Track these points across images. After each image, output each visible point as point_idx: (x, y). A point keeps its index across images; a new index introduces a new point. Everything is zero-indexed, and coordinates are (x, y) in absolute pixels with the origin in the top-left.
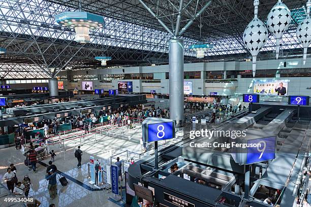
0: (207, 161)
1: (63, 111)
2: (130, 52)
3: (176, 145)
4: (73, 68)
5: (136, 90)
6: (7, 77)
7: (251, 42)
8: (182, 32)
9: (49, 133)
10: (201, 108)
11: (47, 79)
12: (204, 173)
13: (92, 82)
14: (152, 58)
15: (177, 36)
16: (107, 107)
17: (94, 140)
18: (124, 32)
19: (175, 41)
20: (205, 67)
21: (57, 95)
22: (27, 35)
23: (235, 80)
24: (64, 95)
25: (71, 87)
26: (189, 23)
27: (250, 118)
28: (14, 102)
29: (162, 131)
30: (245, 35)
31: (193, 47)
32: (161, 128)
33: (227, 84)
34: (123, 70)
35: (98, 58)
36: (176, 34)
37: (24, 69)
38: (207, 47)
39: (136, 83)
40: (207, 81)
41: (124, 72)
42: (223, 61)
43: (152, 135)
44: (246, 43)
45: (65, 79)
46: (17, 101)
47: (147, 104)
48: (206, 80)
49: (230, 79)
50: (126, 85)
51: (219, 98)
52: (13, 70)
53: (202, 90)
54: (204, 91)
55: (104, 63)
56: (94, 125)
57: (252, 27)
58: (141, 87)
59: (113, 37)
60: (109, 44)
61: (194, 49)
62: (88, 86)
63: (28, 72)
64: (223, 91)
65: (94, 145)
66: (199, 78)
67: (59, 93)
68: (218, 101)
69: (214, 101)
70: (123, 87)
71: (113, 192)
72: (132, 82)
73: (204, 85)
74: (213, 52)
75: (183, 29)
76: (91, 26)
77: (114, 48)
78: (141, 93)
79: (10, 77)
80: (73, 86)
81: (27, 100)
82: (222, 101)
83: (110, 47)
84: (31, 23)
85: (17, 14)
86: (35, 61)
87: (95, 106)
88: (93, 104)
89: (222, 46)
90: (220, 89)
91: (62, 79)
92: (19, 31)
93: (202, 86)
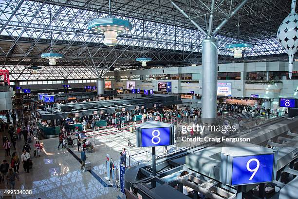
0: (208, 173)
1: (100, 108)
2: (172, 53)
3: (188, 151)
4: (121, 69)
5: (175, 90)
6: (69, 78)
7: (286, 40)
8: (215, 31)
9: (87, 128)
10: (240, 110)
11: (95, 79)
12: (203, 187)
13: (135, 82)
14: (193, 59)
15: (210, 36)
16: (140, 106)
17: (123, 137)
18: (166, 34)
19: (208, 41)
20: (245, 67)
21: (103, 94)
22: (81, 42)
23: (279, 82)
24: (108, 94)
25: (118, 87)
26: (224, 22)
27: (282, 125)
28: (69, 99)
29: (157, 136)
30: (279, 32)
31: (230, 46)
32: (156, 134)
33: (269, 86)
34: (163, 71)
35: (138, 60)
36: (209, 33)
37: (82, 70)
38: (244, 47)
39: (175, 83)
40: (247, 83)
41: (164, 72)
42: (265, 61)
43: (146, 140)
44: (280, 41)
45: (113, 79)
46: (71, 98)
47: (182, 105)
48: (246, 81)
49: (273, 81)
50: (166, 85)
51: (260, 101)
52: (74, 72)
53: (242, 91)
54: (244, 93)
55: (144, 64)
56: (127, 123)
57: (287, 23)
58: (180, 87)
59: (154, 39)
60: (151, 46)
61: (231, 49)
62: (132, 86)
63: (84, 73)
64: (265, 94)
65: (122, 143)
66: (239, 79)
67: (105, 92)
68: (260, 104)
69: (255, 104)
70: (163, 87)
71: (121, 191)
72: (171, 82)
73: (244, 87)
74: (260, 52)
75: (217, 28)
76: (118, 30)
77: (155, 49)
78: (180, 94)
79: (71, 78)
80: (119, 85)
81: (79, 98)
82: (263, 104)
83: (152, 48)
84: (84, 32)
85: (74, 25)
86: (87, 63)
87: (130, 105)
88: (128, 103)
89: (269, 46)
90: (263, 92)
91: (111, 79)
92: (76, 40)
93: (242, 88)
